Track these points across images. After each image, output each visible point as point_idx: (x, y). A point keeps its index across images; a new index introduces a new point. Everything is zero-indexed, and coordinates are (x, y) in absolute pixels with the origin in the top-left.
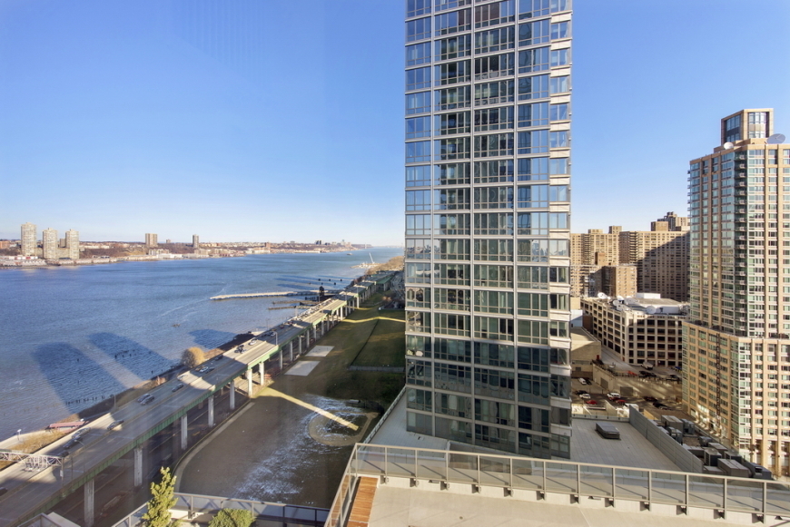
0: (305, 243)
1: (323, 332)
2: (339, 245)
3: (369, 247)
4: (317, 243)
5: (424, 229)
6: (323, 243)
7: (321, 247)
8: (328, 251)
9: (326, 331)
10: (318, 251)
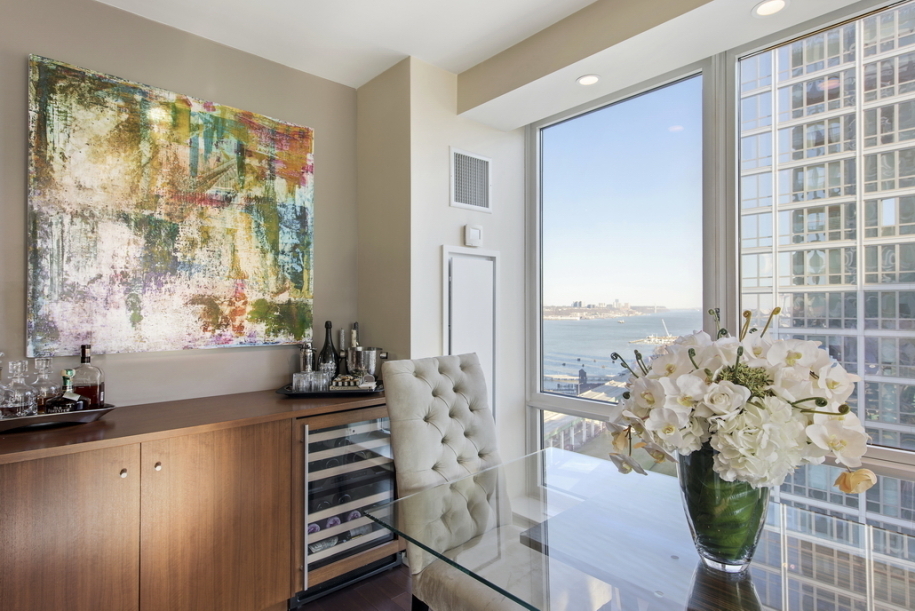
0: (556, 305)
1: (584, 438)
2: (610, 308)
3: (661, 309)
4: (575, 305)
5: (758, 278)
6: (585, 304)
7: (581, 311)
8: (592, 317)
9: (589, 436)
10: (576, 317)
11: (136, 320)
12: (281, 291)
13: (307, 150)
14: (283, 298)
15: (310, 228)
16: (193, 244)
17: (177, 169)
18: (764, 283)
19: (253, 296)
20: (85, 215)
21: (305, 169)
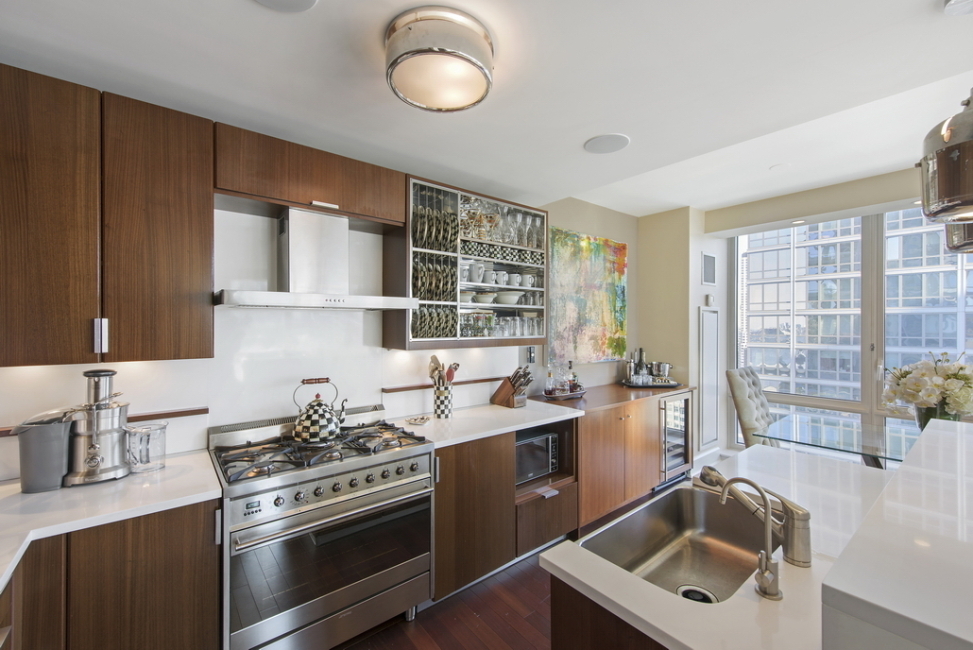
11: (575, 348)
12: (616, 332)
13: (624, 255)
14: (617, 336)
15: (626, 298)
16: (591, 310)
17: (587, 272)
18: (783, 307)
19: (608, 335)
20: (563, 299)
21: (625, 265)
